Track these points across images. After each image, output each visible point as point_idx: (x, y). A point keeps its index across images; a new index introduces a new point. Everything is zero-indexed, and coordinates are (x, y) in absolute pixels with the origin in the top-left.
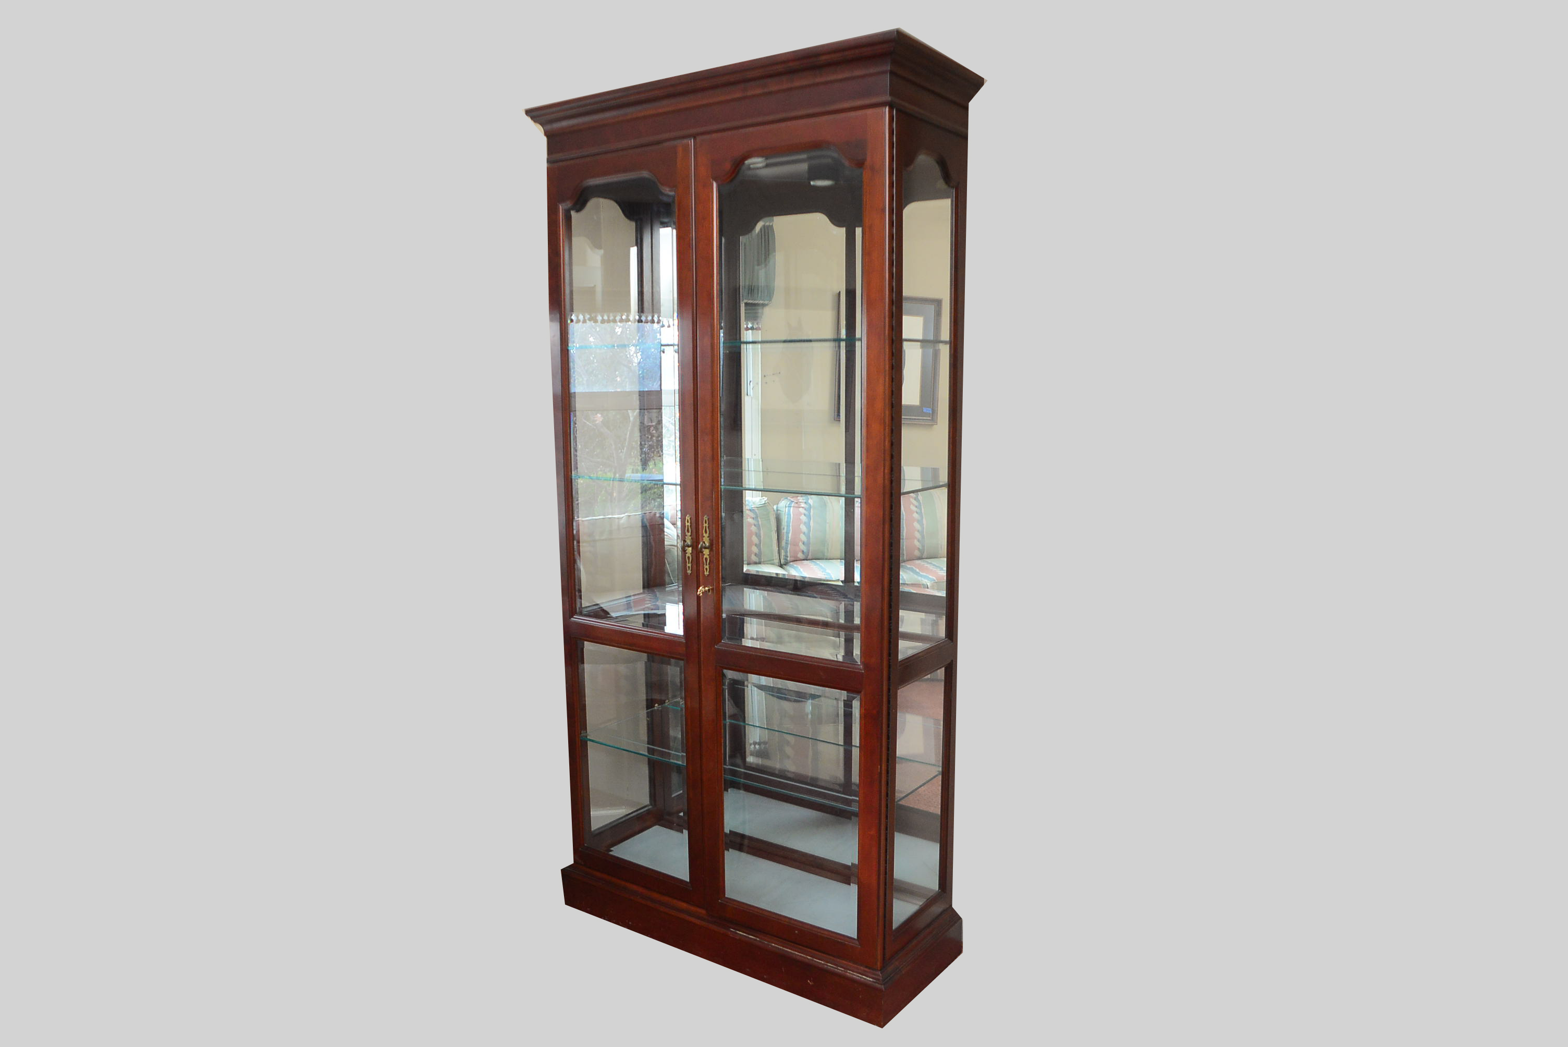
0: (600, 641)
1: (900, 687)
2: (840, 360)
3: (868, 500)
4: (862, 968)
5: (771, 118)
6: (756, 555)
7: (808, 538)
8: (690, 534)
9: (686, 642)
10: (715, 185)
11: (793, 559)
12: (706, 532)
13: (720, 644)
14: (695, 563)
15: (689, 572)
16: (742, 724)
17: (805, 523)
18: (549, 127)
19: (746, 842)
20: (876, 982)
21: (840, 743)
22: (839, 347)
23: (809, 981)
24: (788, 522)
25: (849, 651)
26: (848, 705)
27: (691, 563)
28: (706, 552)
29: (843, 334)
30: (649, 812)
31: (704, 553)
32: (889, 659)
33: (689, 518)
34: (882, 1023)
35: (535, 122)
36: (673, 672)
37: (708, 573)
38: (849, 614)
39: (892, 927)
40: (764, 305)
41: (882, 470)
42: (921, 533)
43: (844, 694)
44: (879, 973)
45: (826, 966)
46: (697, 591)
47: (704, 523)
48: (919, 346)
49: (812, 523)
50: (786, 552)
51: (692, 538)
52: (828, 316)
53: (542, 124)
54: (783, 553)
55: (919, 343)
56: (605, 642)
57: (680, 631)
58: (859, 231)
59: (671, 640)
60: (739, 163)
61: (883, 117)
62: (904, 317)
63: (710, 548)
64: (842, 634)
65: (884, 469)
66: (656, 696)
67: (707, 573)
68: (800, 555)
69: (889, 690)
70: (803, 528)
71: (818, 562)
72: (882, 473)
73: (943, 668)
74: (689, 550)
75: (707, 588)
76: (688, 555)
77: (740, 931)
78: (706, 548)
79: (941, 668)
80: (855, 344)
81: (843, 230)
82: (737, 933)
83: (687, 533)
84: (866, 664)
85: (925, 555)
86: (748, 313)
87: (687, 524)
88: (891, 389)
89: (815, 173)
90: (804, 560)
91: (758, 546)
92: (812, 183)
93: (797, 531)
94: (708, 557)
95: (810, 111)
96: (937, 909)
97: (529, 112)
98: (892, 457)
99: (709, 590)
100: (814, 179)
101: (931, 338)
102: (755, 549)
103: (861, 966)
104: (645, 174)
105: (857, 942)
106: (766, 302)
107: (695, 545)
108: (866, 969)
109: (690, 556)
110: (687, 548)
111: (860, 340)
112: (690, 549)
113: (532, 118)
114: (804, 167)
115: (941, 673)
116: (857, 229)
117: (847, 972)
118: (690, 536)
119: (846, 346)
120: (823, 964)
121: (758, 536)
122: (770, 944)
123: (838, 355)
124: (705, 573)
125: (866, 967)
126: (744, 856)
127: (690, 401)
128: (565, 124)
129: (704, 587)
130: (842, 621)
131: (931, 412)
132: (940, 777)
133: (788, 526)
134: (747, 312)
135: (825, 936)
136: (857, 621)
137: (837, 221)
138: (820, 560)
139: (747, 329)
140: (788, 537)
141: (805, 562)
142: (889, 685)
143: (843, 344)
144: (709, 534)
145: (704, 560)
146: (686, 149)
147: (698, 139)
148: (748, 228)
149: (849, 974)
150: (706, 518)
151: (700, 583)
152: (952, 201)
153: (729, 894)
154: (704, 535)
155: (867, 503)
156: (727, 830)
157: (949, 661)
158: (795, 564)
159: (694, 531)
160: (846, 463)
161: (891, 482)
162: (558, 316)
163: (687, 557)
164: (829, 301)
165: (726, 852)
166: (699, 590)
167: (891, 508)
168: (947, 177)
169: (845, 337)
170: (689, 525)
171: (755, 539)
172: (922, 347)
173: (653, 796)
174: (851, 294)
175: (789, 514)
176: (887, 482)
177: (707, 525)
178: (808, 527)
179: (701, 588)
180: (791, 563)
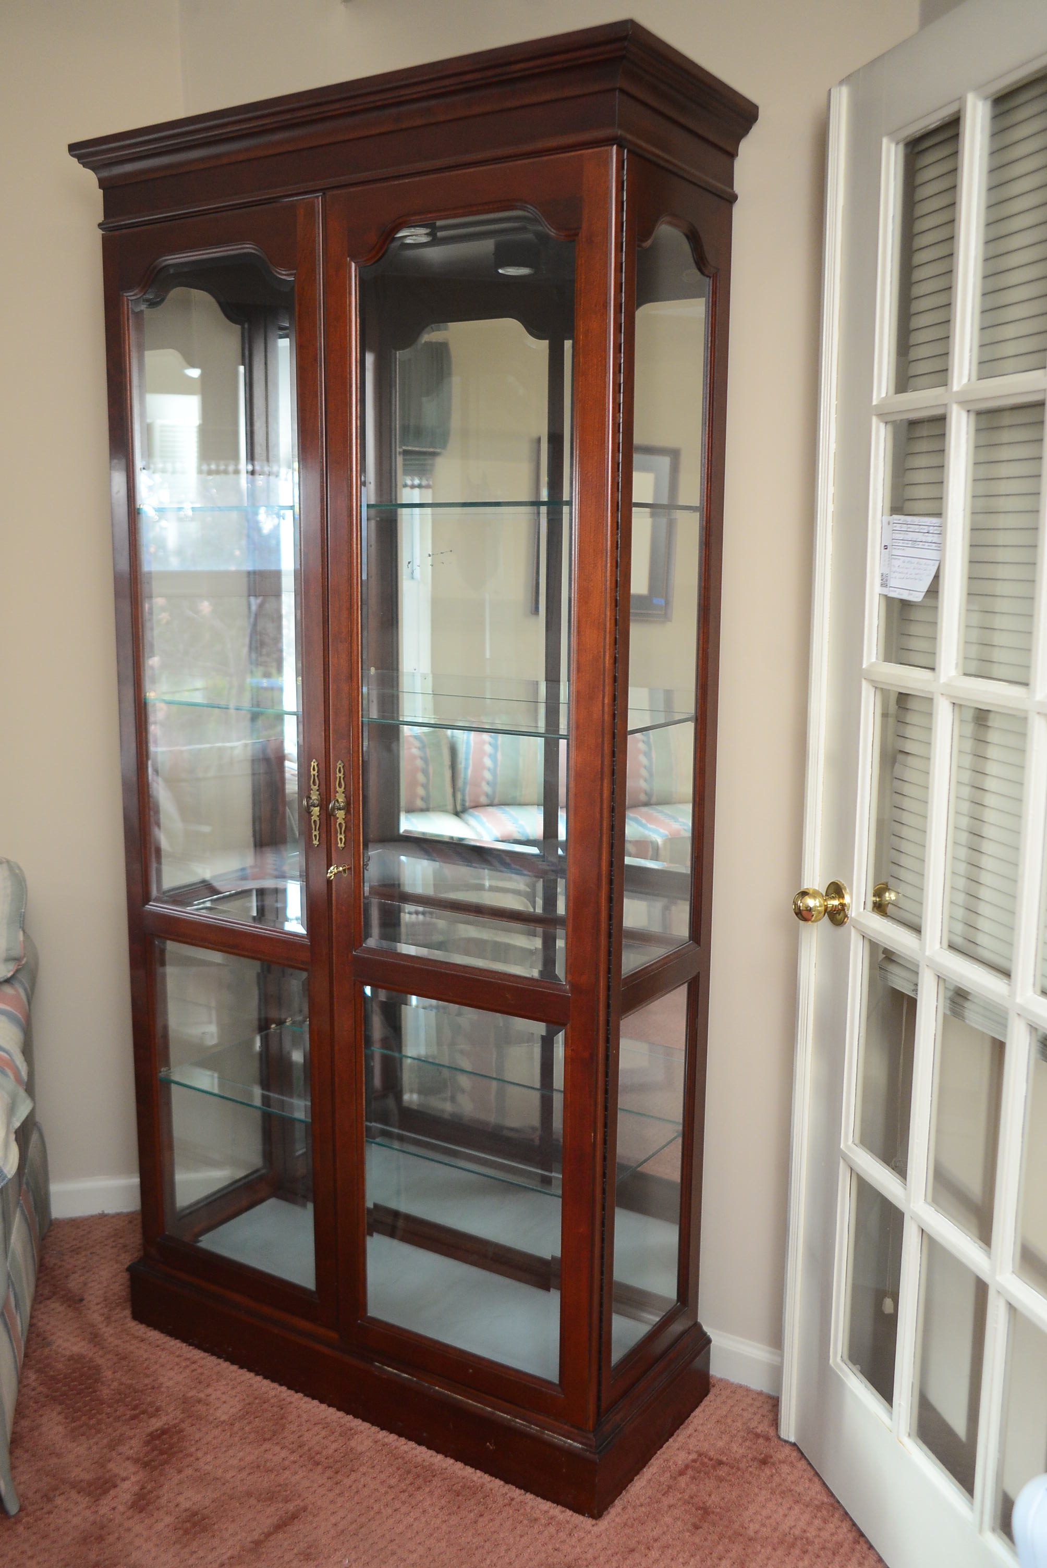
0: (189, 940)
1: (623, 1017)
2: (539, 533)
3: (579, 742)
4: (566, 1427)
5: (438, 163)
6: (422, 799)
7: (495, 775)
8: (316, 787)
9: (311, 945)
10: (353, 265)
11: (472, 804)
12: (340, 786)
13: (360, 949)
14: (325, 830)
15: (316, 842)
16: (397, 1055)
17: (490, 756)
18: (105, 173)
19: (401, 1223)
20: (587, 1450)
21: (535, 1087)
22: (539, 513)
23: (488, 1444)
24: (467, 754)
25: (549, 961)
26: (547, 1043)
27: (319, 830)
28: (341, 814)
29: (544, 496)
30: (261, 1178)
31: (337, 816)
32: (609, 978)
33: (316, 764)
34: (596, 1511)
35: (85, 165)
36: (295, 983)
37: (343, 845)
38: (550, 901)
39: (610, 1362)
40: (434, 454)
41: (601, 699)
42: (649, 769)
43: (540, 1028)
44: (591, 1436)
45: (513, 1423)
46: (327, 873)
47: (338, 773)
48: (648, 515)
49: (499, 756)
50: (464, 795)
51: (319, 794)
52: (524, 470)
53: (93, 169)
54: (459, 796)
55: (648, 510)
56: (194, 942)
57: (301, 930)
58: (568, 344)
59: (289, 943)
60: (388, 235)
61: (607, 163)
62: (635, 474)
63: (347, 808)
64: (540, 930)
65: (604, 697)
66: (273, 1014)
67: (341, 845)
68: (483, 800)
69: (608, 1022)
70: (488, 762)
71: (507, 808)
72: (600, 704)
73: (686, 985)
74: (316, 811)
75: (341, 869)
76: (315, 818)
77: (388, 1367)
78: (339, 809)
79: (682, 984)
80: (562, 511)
81: (545, 343)
82: (384, 1369)
83: (312, 787)
84: (575, 987)
85: (654, 800)
86: (408, 465)
87: (312, 773)
88: (614, 578)
89: (505, 255)
90: (488, 806)
91: (425, 786)
92: (500, 271)
93: (479, 766)
94: (343, 822)
95: (499, 152)
96: (677, 1328)
97: (74, 148)
98: (615, 680)
99: (344, 870)
100: (502, 267)
101: (665, 501)
102: (421, 791)
103: (565, 1424)
104: (248, 248)
105: (559, 1389)
106: (438, 450)
107: (324, 802)
108: (572, 1429)
109: (317, 819)
110: (312, 808)
111: (569, 503)
112: (317, 809)
113: (80, 158)
114: (487, 246)
115: (683, 991)
116: (565, 341)
117: (544, 1433)
118: (318, 790)
119: (548, 513)
120: (509, 1420)
121: (425, 772)
122: (432, 1386)
123: (537, 523)
124: (339, 845)
125: (572, 1426)
126: (395, 1243)
127: (316, 590)
128: (129, 168)
129: (337, 867)
130: (539, 910)
131: (664, 605)
132: (680, 1140)
133: (467, 759)
134: (406, 463)
135: (512, 1378)
136: (561, 909)
137: (535, 330)
138: (511, 806)
139: (405, 486)
140: (466, 774)
141: (490, 809)
142: (608, 1014)
143: (544, 509)
144: (344, 789)
145: (338, 826)
146: (311, 207)
147: (329, 193)
148: (408, 338)
149: (548, 1435)
150: (340, 765)
151: (331, 861)
152: (707, 302)
153: (375, 1310)
154: (338, 789)
155: (578, 747)
156: (369, 1204)
157: (694, 974)
158: (476, 812)
159: (323, 783)
160: (546, 680)
161: (614, 716)
162: (124, 461)
163: (312, 822)
164: (525, 449)
165: (368, 1239)
166: (329, 871)
167: (613, 754)
168: (701, 262)
169: (546, 499)
170: (316, 774)
171: (421, 777)
172: (653, 515)
173: (268, 1155)
174: (555, 439)
175: (468, 743)
176: (607, 718)
177: (341, 775)
178: (494, 760)
179: (332, 868)
180: (471, 810)
